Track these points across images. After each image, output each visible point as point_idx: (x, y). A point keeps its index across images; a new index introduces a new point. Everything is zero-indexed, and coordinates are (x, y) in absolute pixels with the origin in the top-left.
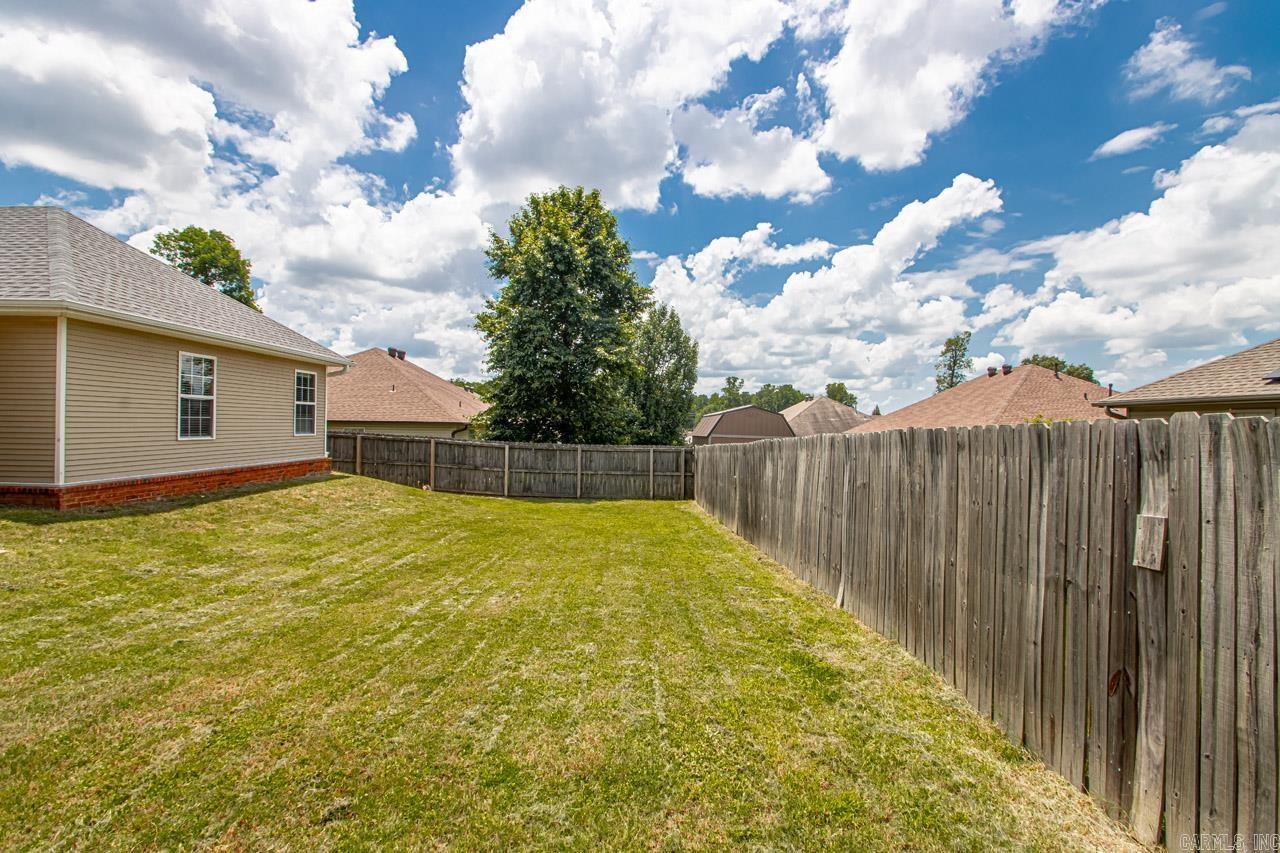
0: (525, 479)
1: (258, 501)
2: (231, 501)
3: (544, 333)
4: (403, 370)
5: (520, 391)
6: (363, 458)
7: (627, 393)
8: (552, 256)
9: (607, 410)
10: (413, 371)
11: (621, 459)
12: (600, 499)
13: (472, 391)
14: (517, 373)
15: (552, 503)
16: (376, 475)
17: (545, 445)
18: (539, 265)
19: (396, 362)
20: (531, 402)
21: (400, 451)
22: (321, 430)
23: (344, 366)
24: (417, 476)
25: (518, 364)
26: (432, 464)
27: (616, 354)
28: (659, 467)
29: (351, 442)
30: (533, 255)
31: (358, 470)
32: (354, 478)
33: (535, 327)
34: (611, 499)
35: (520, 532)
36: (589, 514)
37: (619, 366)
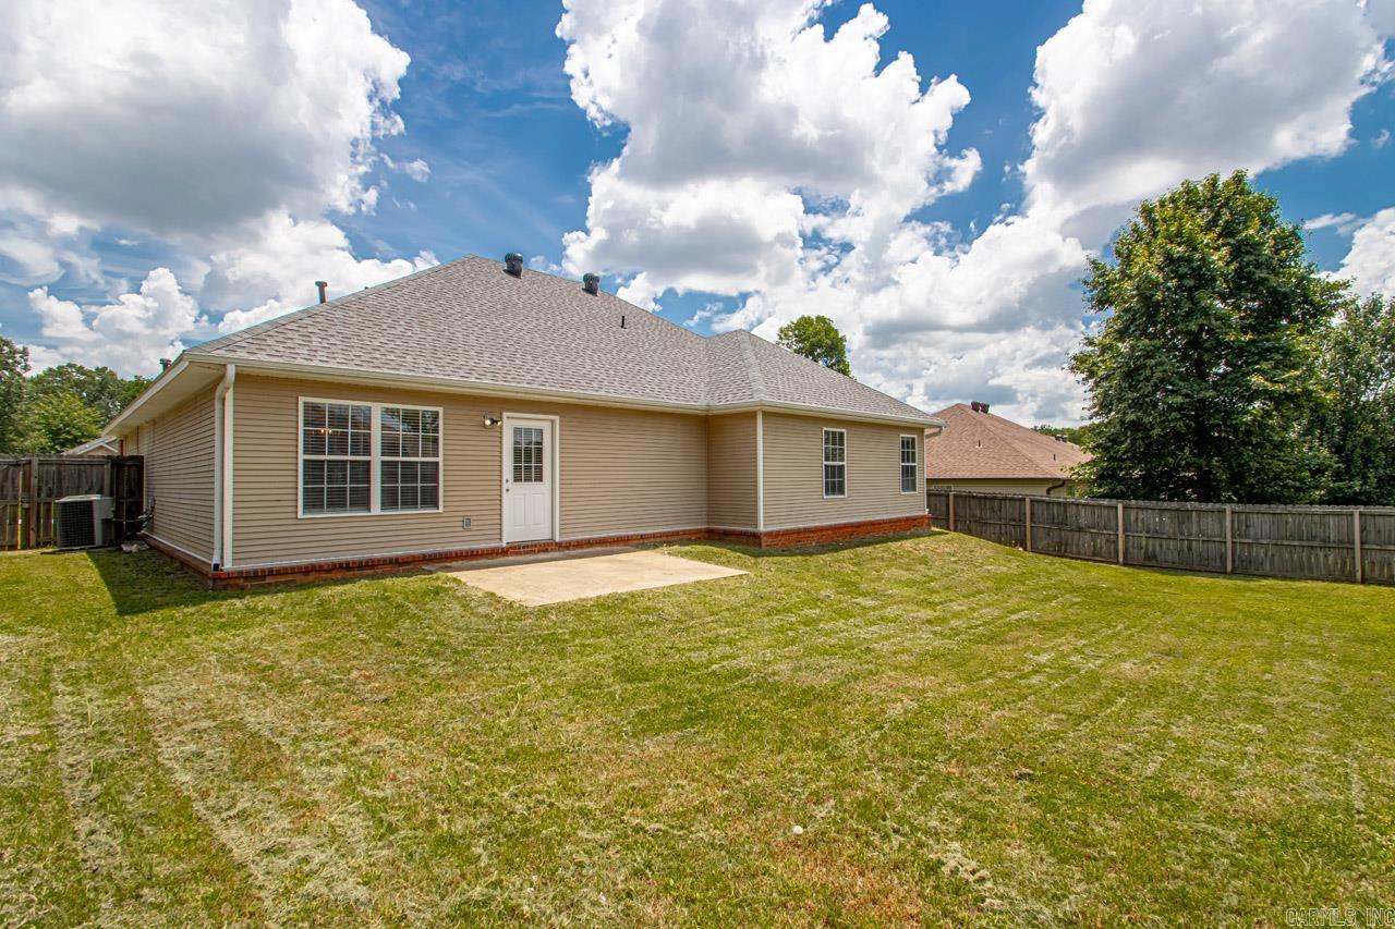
0: (1147, 545)
1: (879, 550)
2: (861, 549)
3: (1165, 367)
4: (988, 423)
5: (1134, 440)
6: (955, 515)
7: (1308, 431)
8: (1175, 272)
9: (1273, 457)
10: (997, 423)
11: (1300, 524)
12: (1266, 576)
13: (1065, 440)
14: (1131, 417)
15: (1190, 577)
16: (969, 532)
17: (1174, 505)
18: (1156, 285)
19: (979, 415)
20: (1150, 451)
21: (993, 509)
22: (921, 486)
23: (940, 427)
24: (1011, 535)
25: (1130, 407)
26: (1028, 524)
27: (1284, 382)
28: (1372, 536)
29: (943, 499)
30: (1147, 277)
31: (952, 527)
32: (952, 535)
33: (1153, 362)
34: (1284, 578)
35: (1149, 605)
36: (1248, 594)
37: (1289, 397)
